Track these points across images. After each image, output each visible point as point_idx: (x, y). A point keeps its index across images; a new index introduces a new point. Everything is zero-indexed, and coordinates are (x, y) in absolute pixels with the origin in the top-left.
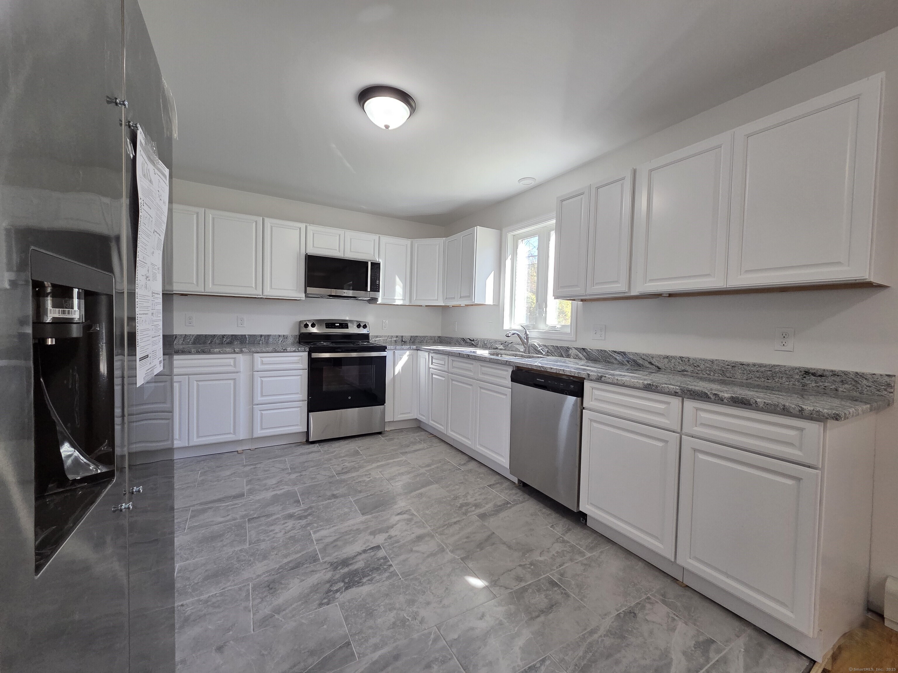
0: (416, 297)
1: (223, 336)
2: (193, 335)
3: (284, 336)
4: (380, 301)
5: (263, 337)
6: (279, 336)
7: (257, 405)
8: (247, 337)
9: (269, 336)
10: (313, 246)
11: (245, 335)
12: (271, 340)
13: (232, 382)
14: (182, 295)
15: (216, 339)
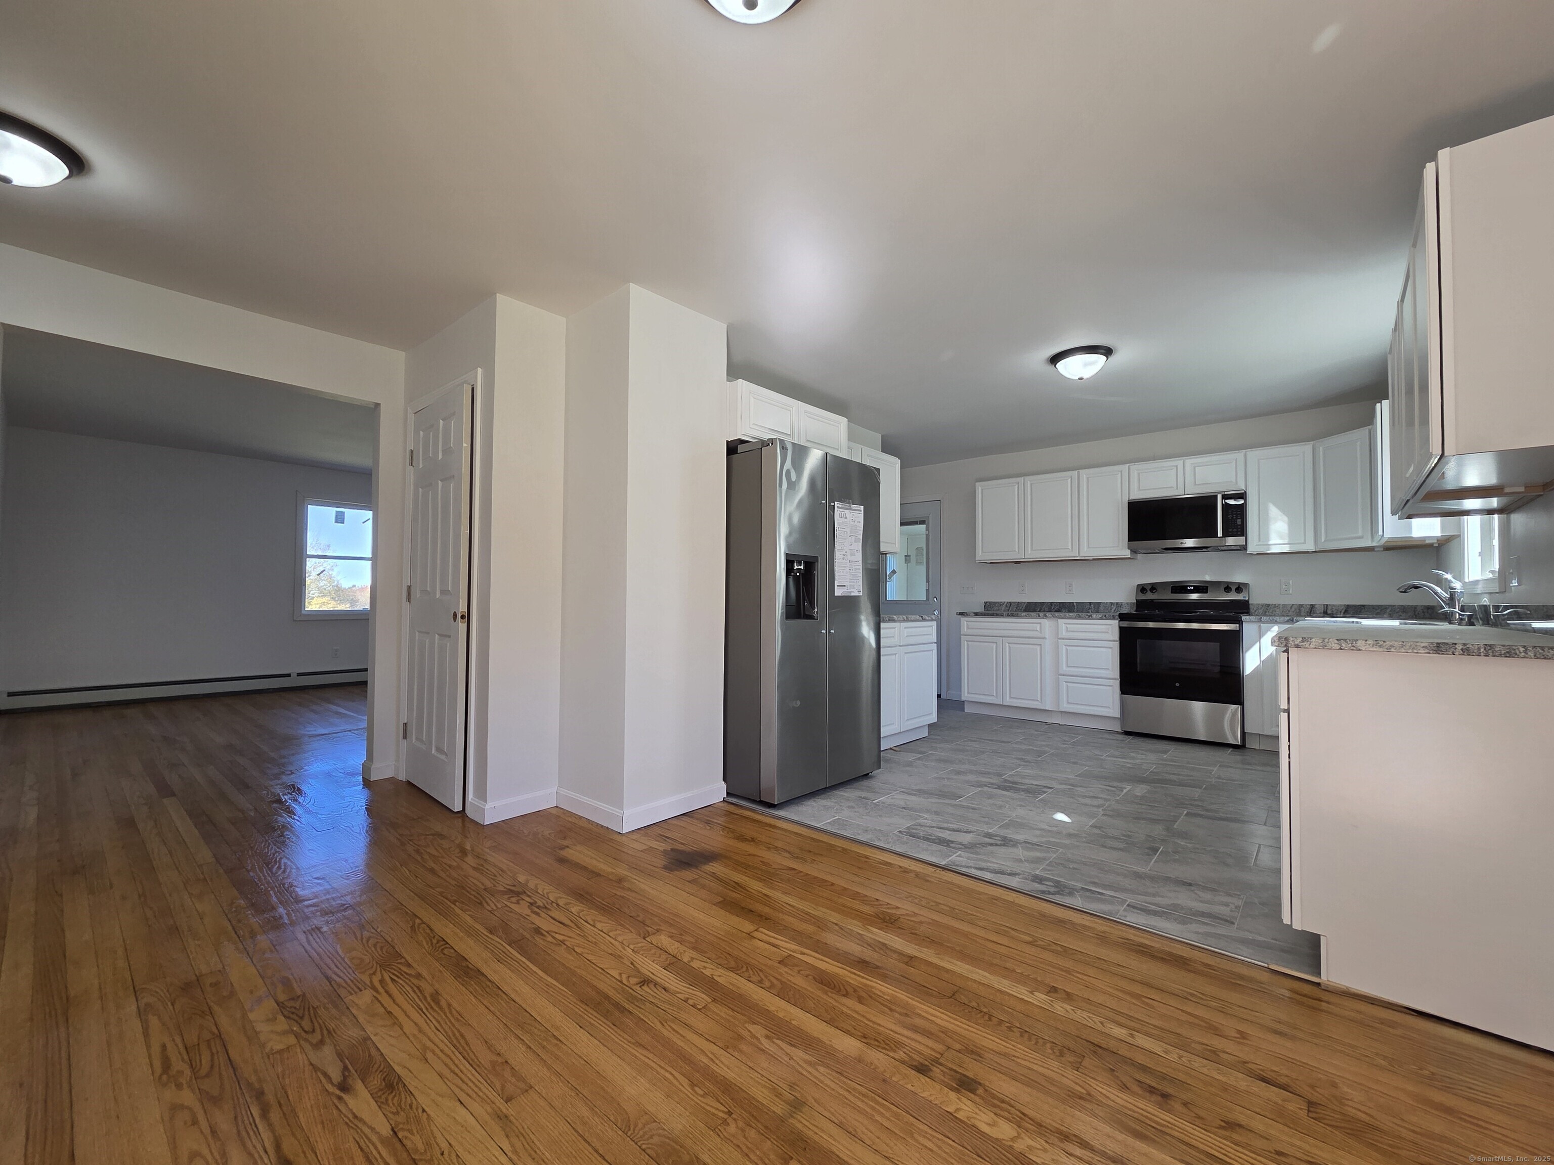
0: (1326, 536)
1: (1052, 603)
2: (1024, 603)
3: (1117, 603)
4: (1251, 549)
5: (1093, 605)
6: (1112, 604)
7: (1064, 675)
8: (1075, 604)
9: (1099, 604)
10: (1139, 490)
11: (1073, 603)
12: (1101, 608)
13: (1038, 648)
14: (1016, 563)
15: (1044, 606)
